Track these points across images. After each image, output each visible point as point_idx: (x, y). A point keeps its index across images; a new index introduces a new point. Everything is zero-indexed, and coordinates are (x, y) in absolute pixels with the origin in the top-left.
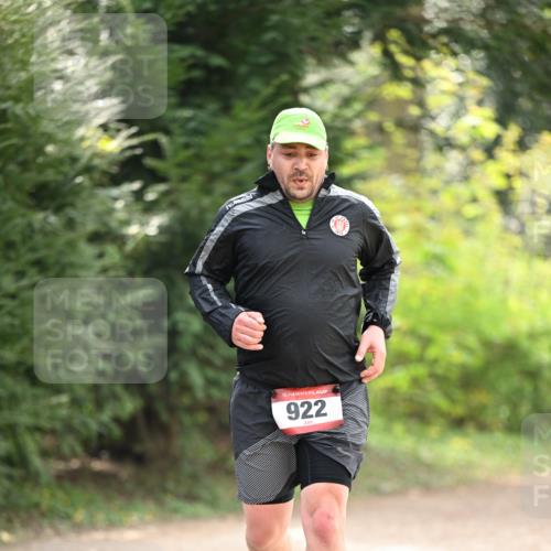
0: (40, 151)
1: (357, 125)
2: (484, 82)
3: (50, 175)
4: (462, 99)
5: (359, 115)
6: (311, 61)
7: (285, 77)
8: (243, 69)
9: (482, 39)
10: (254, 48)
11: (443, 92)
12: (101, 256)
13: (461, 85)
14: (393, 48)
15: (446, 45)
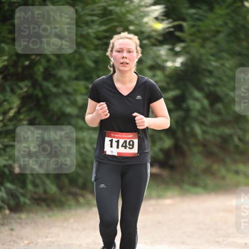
12: (154, 76)
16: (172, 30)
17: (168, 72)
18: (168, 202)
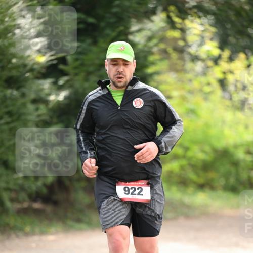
0: (9, 62)
1: (155, 49)
2: (213, 30)
3: (14, 73)
4: (203, 38)
5: (156, 45)
6: (133, 20)
7: (122, 28)
8: (103, 24)
9: (212, 10)
10: (108, 15)
11: (195, 35)
12: (37, 109)
13: (203, 31)
14: (172, 14)
15: (196, 13)
16: (55, 62)
17: (51, 105)
18: (51, 238)
